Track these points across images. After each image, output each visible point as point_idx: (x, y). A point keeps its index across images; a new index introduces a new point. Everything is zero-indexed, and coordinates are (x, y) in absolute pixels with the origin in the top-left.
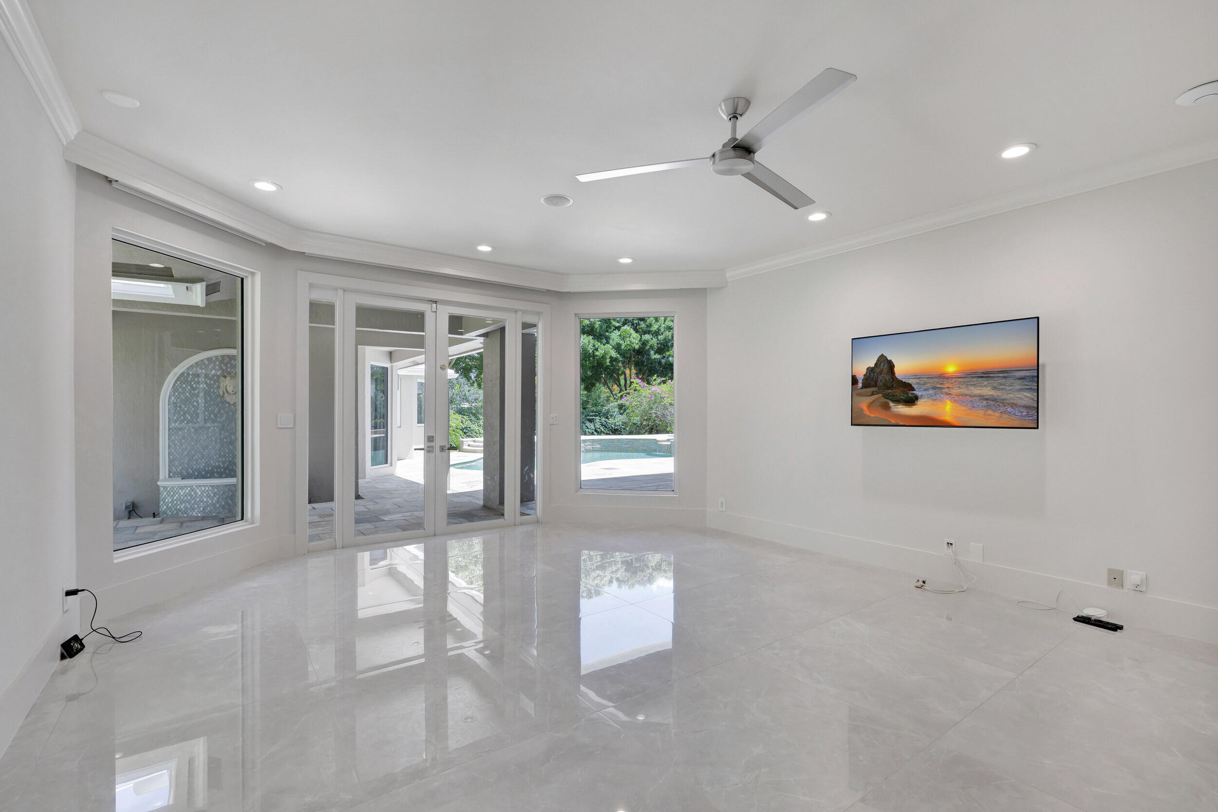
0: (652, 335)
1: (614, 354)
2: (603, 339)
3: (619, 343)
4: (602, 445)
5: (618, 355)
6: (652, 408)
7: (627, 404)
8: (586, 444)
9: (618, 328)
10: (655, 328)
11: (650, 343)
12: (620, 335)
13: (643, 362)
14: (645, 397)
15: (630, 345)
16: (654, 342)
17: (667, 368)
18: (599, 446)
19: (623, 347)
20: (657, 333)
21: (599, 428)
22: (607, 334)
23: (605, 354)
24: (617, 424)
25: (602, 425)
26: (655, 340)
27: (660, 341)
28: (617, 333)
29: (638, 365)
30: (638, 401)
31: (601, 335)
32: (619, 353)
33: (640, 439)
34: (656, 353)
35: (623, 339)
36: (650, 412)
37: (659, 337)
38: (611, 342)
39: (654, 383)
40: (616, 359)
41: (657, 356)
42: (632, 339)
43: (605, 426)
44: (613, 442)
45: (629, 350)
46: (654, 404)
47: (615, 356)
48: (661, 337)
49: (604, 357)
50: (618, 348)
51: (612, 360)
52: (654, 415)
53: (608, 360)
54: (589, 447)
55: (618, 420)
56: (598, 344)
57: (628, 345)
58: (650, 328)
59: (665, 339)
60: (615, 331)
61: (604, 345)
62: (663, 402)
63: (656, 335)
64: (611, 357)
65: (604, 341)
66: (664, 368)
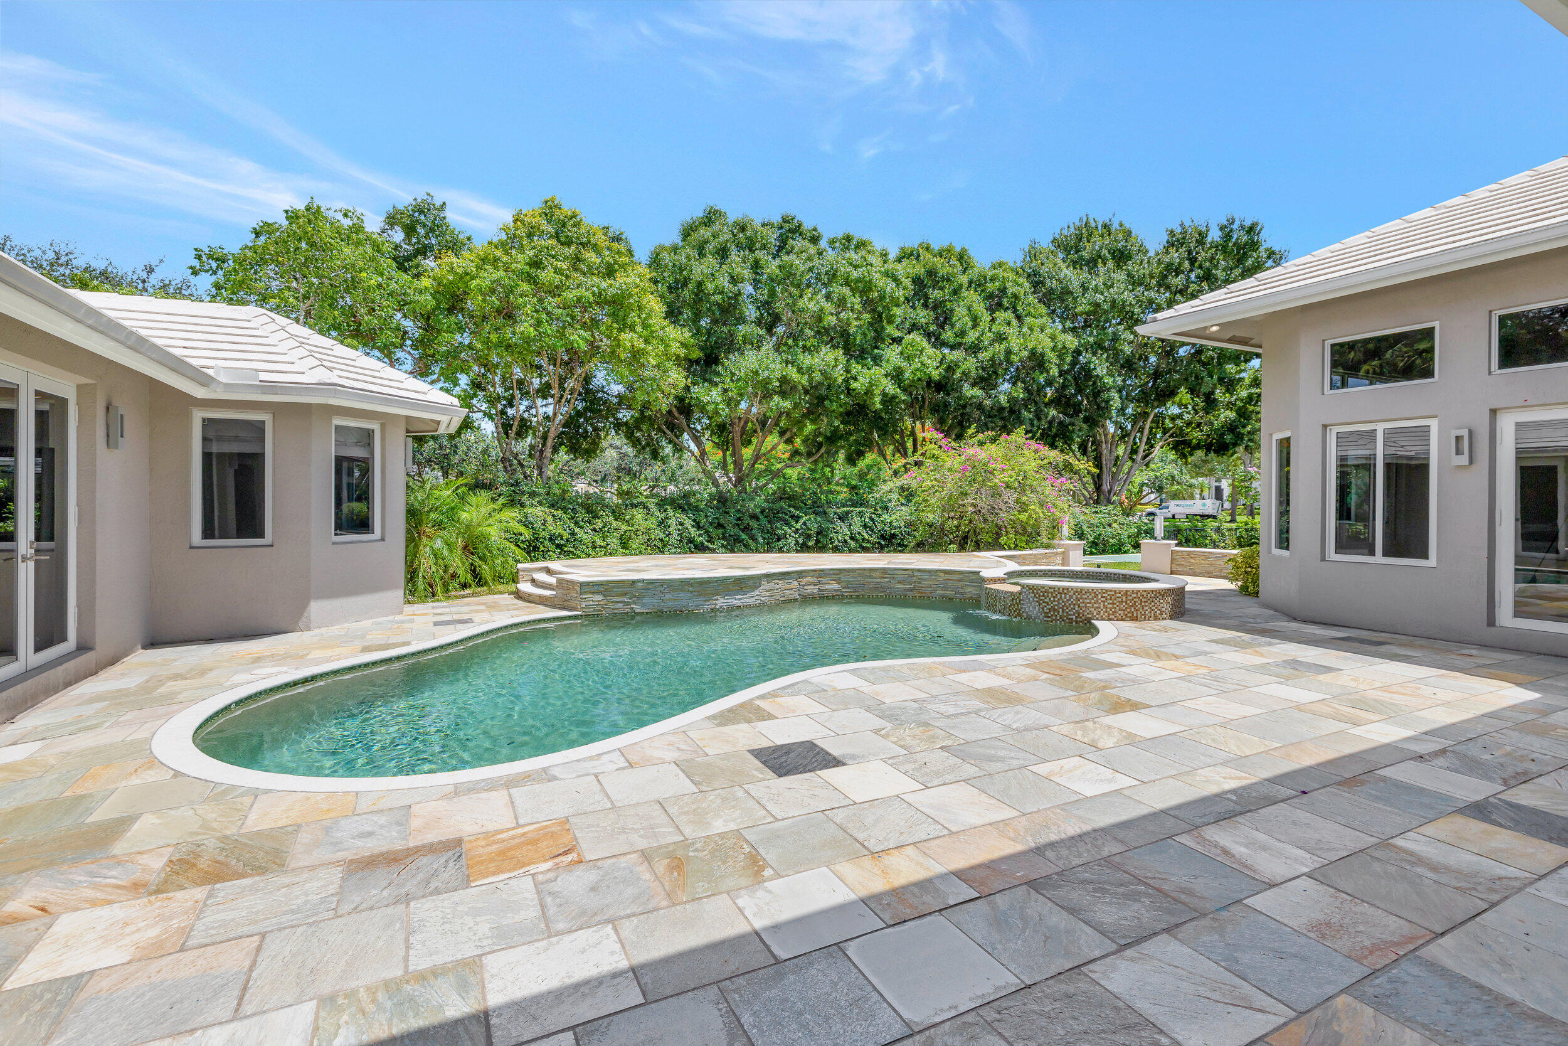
0: (966, 350)
1: (891, 389)
2: (866, 359)
3: (900, 368)
4: (844, 584)
5: (898, 390)
6: (966, 494)
7: (914, 484)
8: (804, 581)
9: (898, 341)
10: (971, 337)
11: (963, 367)
12: (902, 353)
13: (946, 405)
14: (950, 470)
15: (921, 371)
16: (970, 364)
17: (996, 416)
18: (836, 586)
19: (907, 375)
20: (974, 349)
21: (859, 533)
22: (876, 351)
23: (871, 384)
24: (894, 524)
25: (865, 526)
26: (972, 360)
27: (982, 362)
28: (896, 348)
29: (937, 411)
30: (936, 479)
31: (863, 351)
32: (899, 387)
33: (937, 571)
34: (973, 385)
35: (908, 358)
36: (960, 502)
37: (981, 356)
38: (884, 364)
39: (971, 441)
40: (894, 397)
41: (977, 392)
42: (924, 358)
43: (870, 527)
44: (871, 577)
45: (920, 379)
46: (970, 484)
47: (892, 392)
48: (984, 356)
49: (869, 392)
50: (897, 376)
51: (889, 401)
52: (971, 509)
53: (877, 399)
54: (811, 590)
55: (898, 516)
56: (856, 368)
57: (918, 369)
58: (963, 338)
59: (992, 359)
60: (891, 347)
61: (869, 369)
62: (990, 481)
63: (975, 352)
64: (884, 394)
65: (870, 362)
66: (990, 416)
